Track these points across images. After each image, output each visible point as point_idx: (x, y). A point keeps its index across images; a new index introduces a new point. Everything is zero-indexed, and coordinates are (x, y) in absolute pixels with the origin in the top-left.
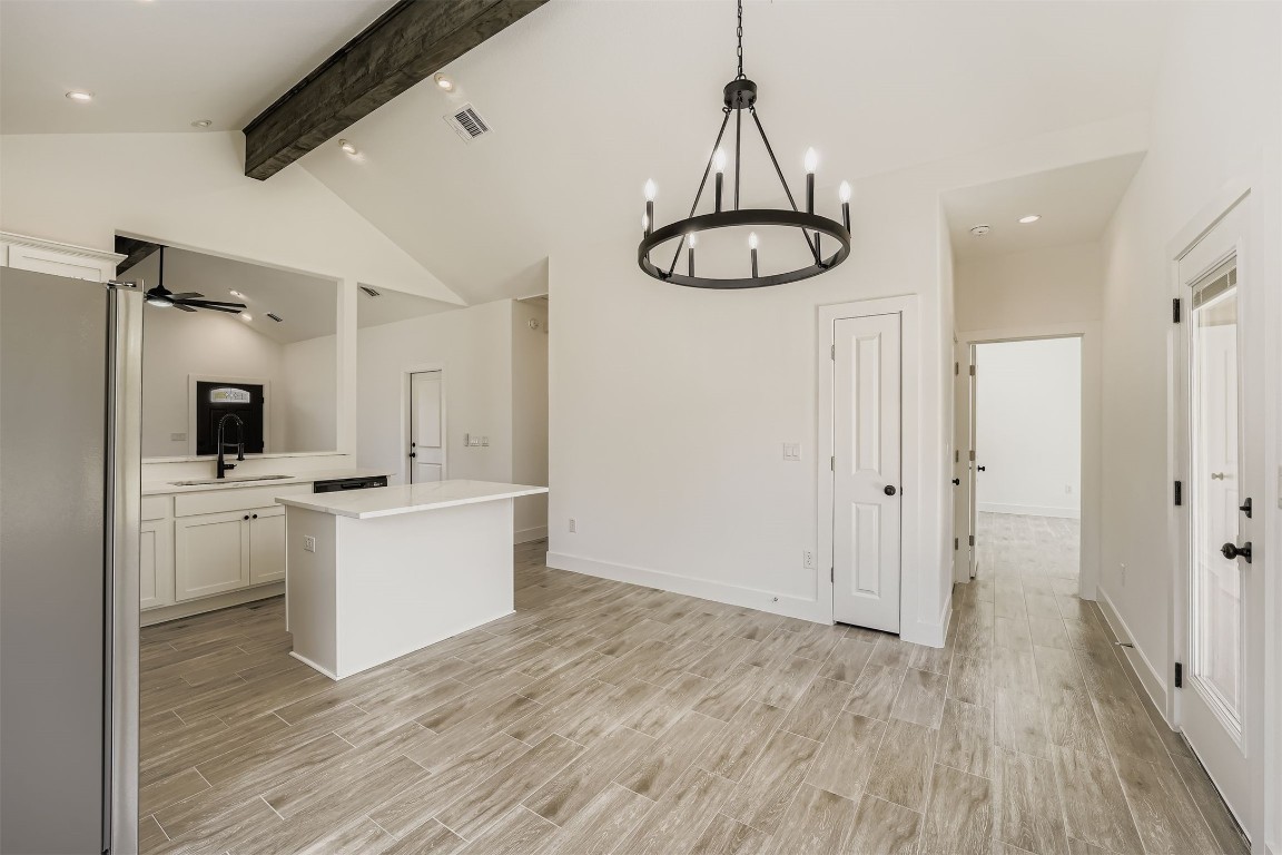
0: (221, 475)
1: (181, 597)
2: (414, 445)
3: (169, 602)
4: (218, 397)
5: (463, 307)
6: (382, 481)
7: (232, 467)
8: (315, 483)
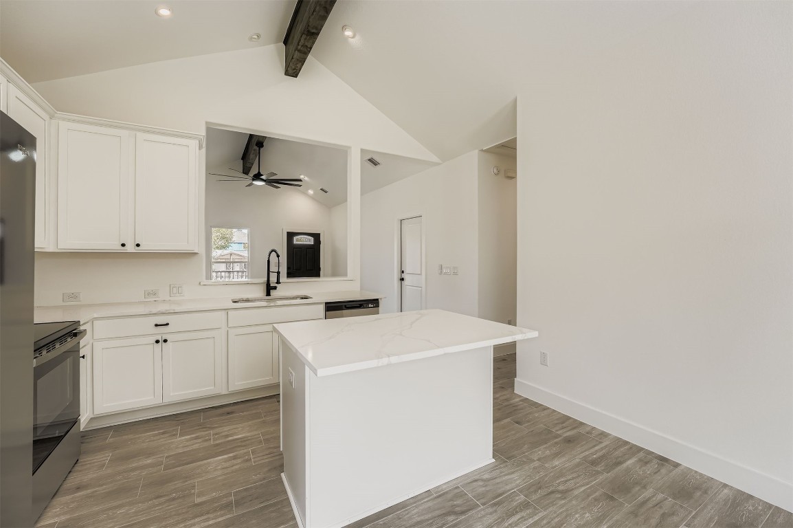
0: (268, 294)
1: (232, 389)
2: (403, 272)
3: (225, 392)
4: (297, 241)
5: (439, 164)
6: (375, 302)
7: (275, 288)
8: (326, 303)
